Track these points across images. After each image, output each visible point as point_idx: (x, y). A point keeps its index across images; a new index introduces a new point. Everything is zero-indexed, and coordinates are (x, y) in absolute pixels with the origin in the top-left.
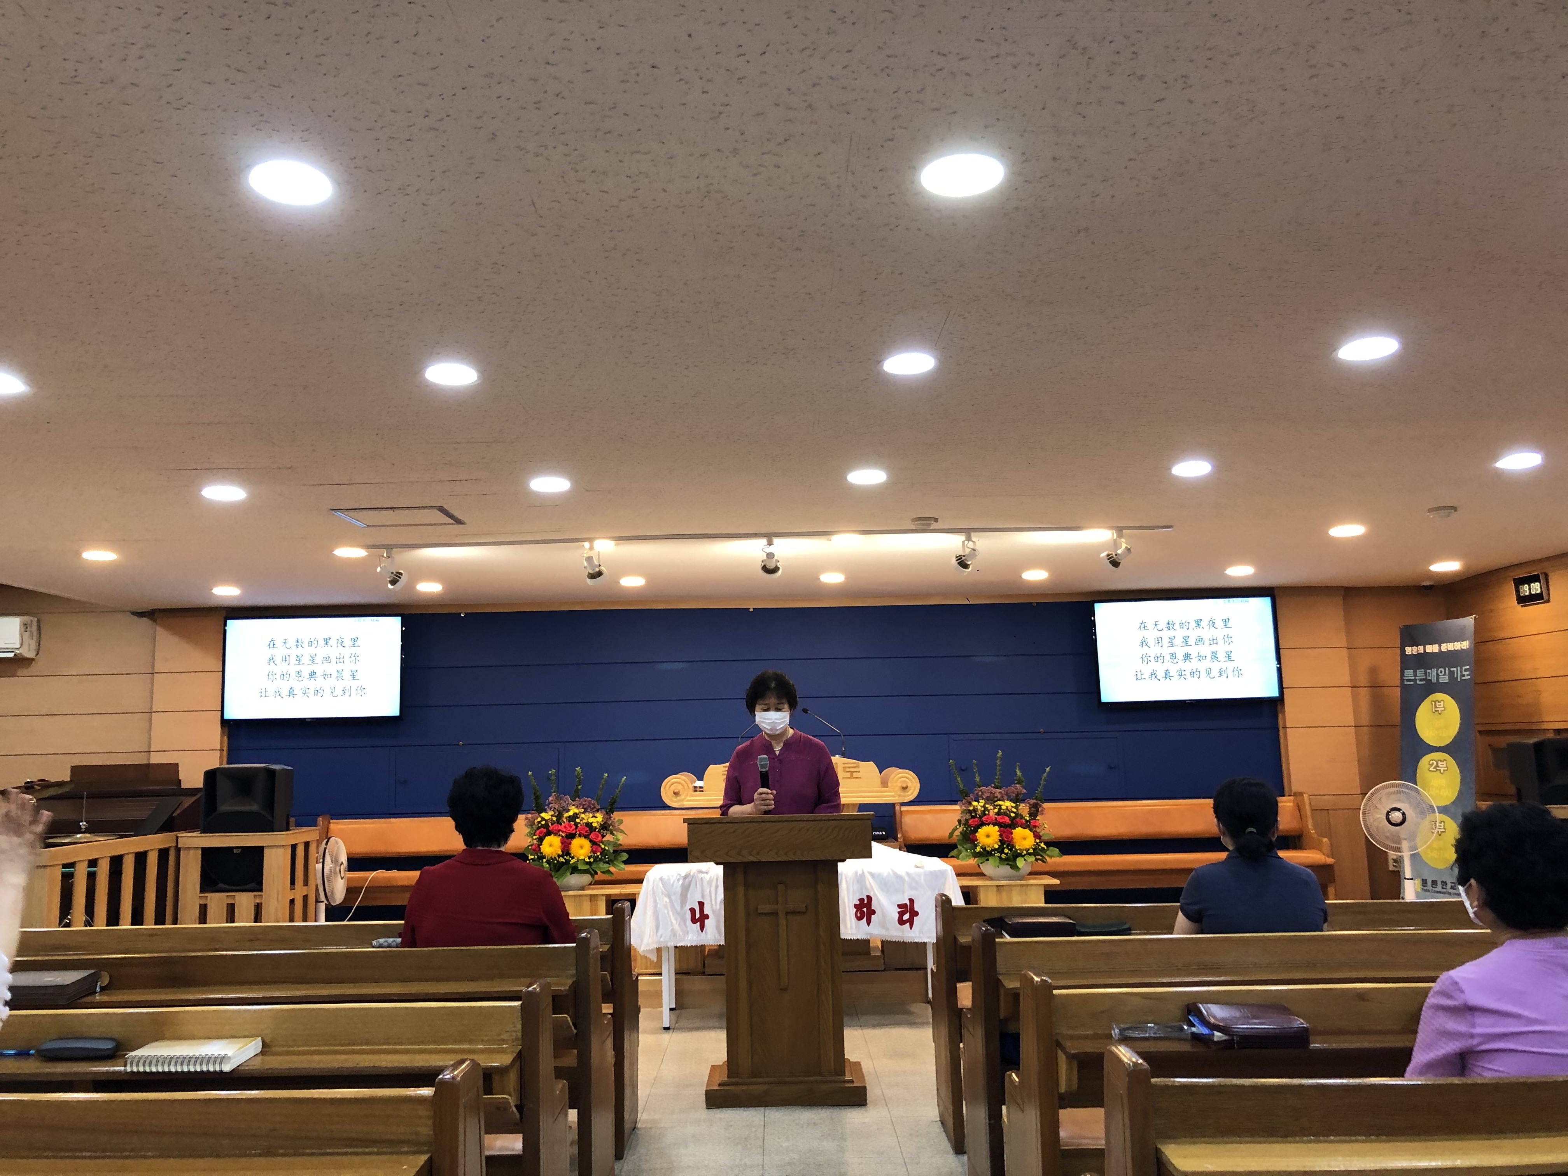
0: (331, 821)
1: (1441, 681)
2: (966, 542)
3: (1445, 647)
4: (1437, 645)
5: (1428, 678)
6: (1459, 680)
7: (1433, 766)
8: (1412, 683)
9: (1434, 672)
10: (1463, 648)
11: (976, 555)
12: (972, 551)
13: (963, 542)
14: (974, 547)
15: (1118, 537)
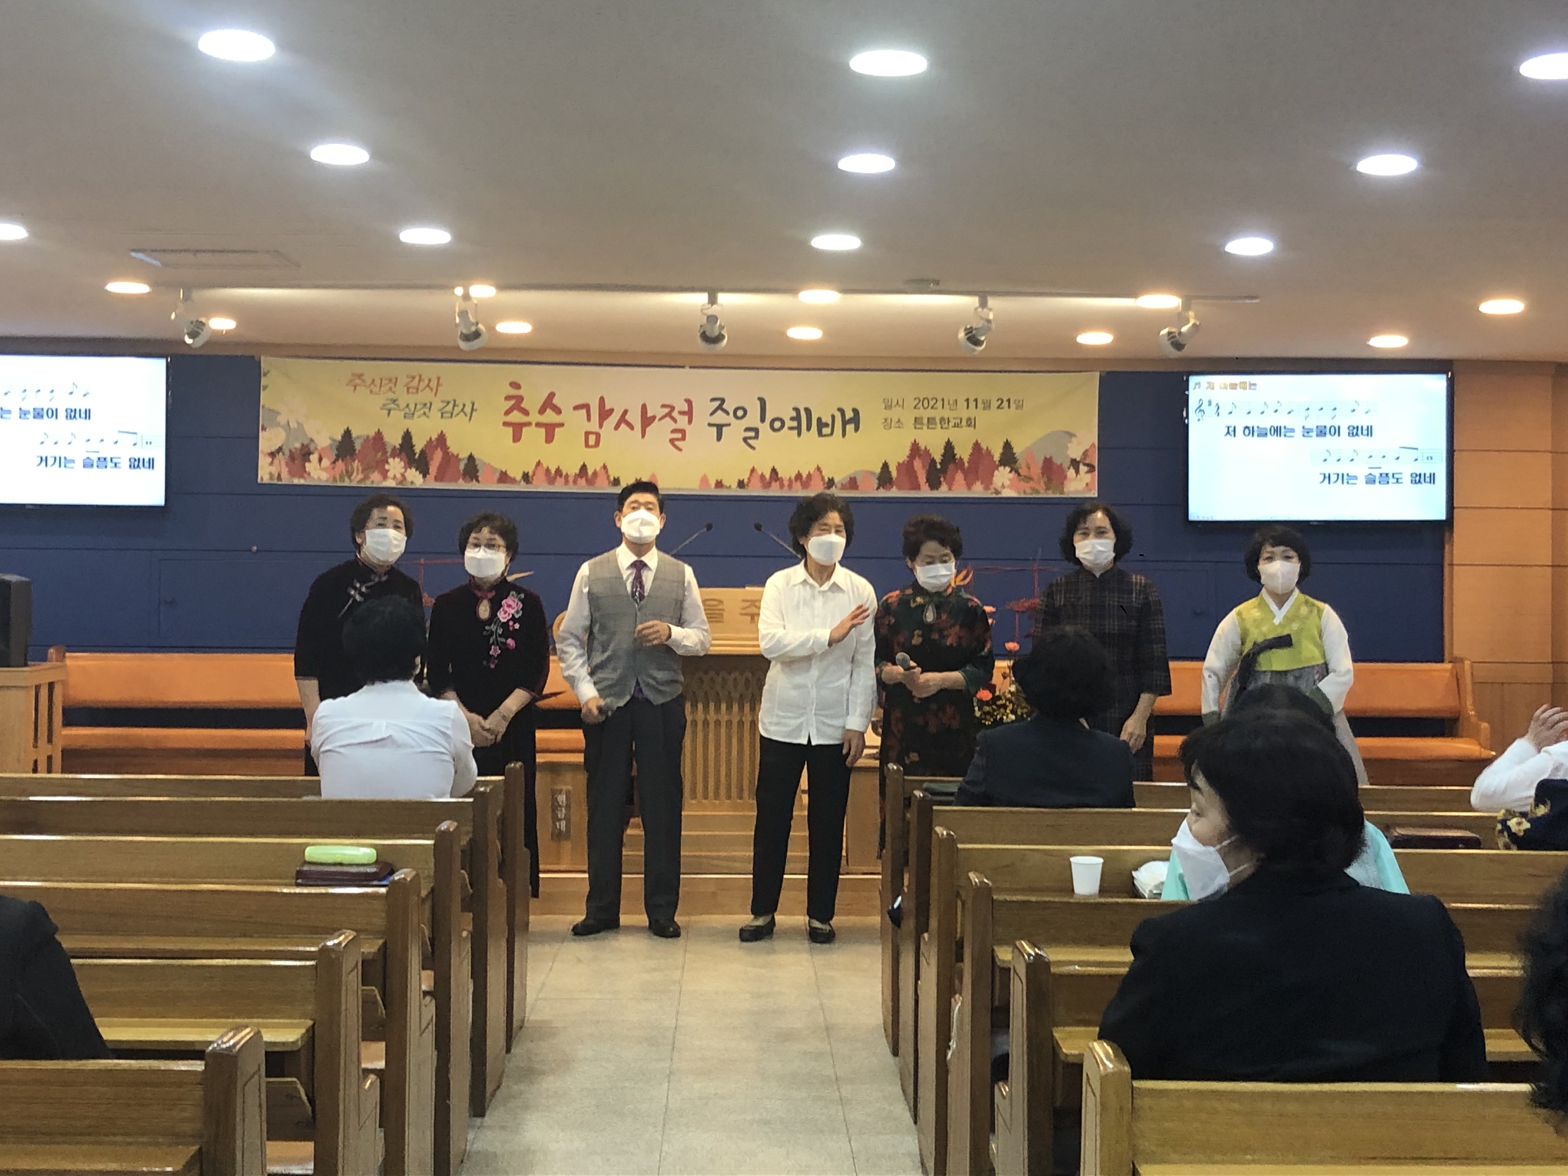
0: (67, 654)
2: (980, 310)
11: (993, 326)
12: (989, 321)
13: (976, 309)
14: (991, 317)
15: (1186, 306)
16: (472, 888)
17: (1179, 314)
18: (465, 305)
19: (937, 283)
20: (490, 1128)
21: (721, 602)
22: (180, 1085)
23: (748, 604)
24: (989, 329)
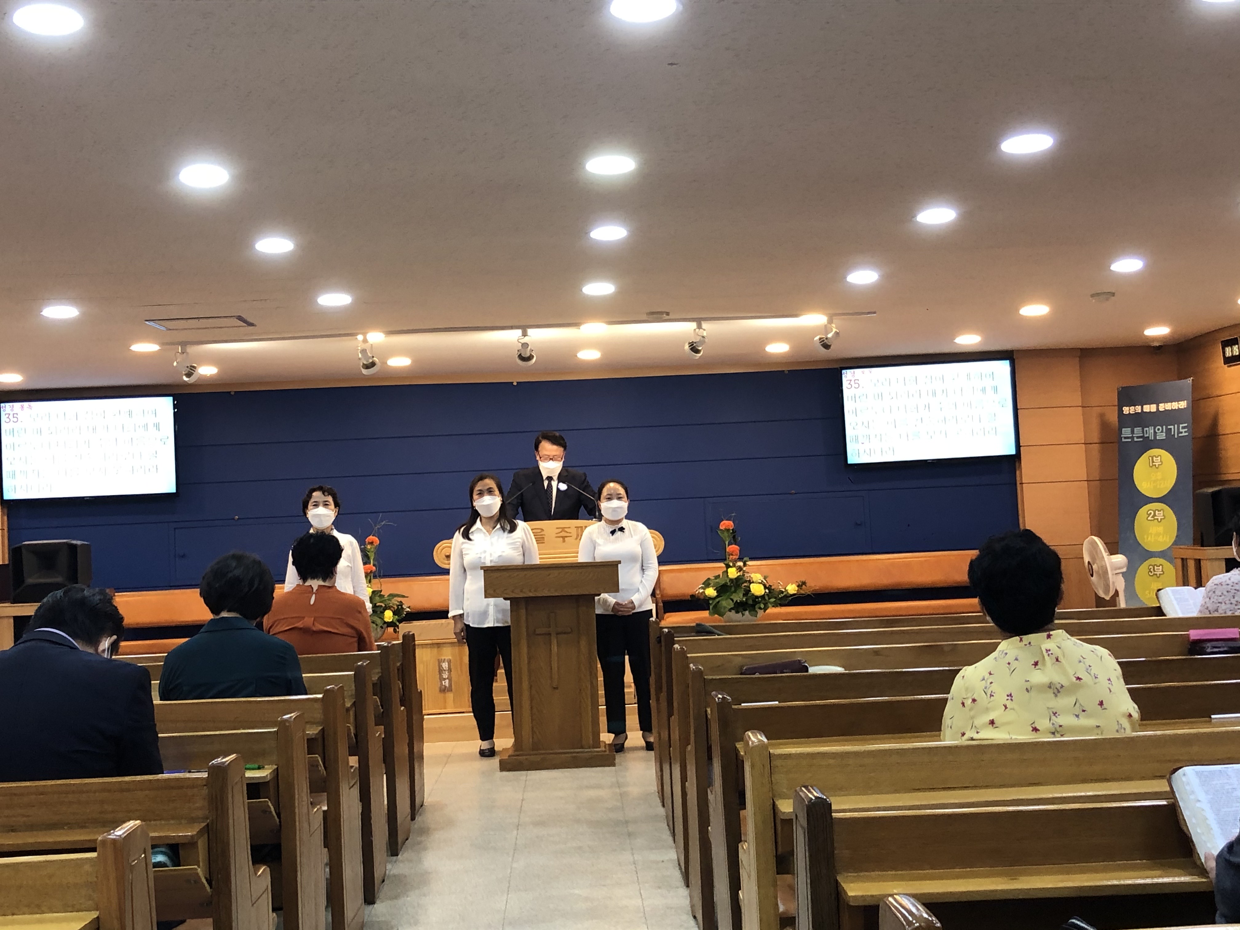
1: (1158, 438)
2: (697, 330)
3: (1162, 407)
4: (1155, 405)
5: (1146, 436)
6: (1176, 437)
7: (1151, 516)
8: (1130, 440)
9: (1151, 430)
10: (1180, 407)
11: (706, 340)
12: (703, 337)
13: (695, 330)
14: (705, 334)
15: (830, 321)
16: (382, 708)
17: (826, 326)
18: (364, 346)
19: (668, 314)
20: (402, 861)
21: (542, 530)
22: (193, 787)
23: (560, 530)
24: (705, 342)
